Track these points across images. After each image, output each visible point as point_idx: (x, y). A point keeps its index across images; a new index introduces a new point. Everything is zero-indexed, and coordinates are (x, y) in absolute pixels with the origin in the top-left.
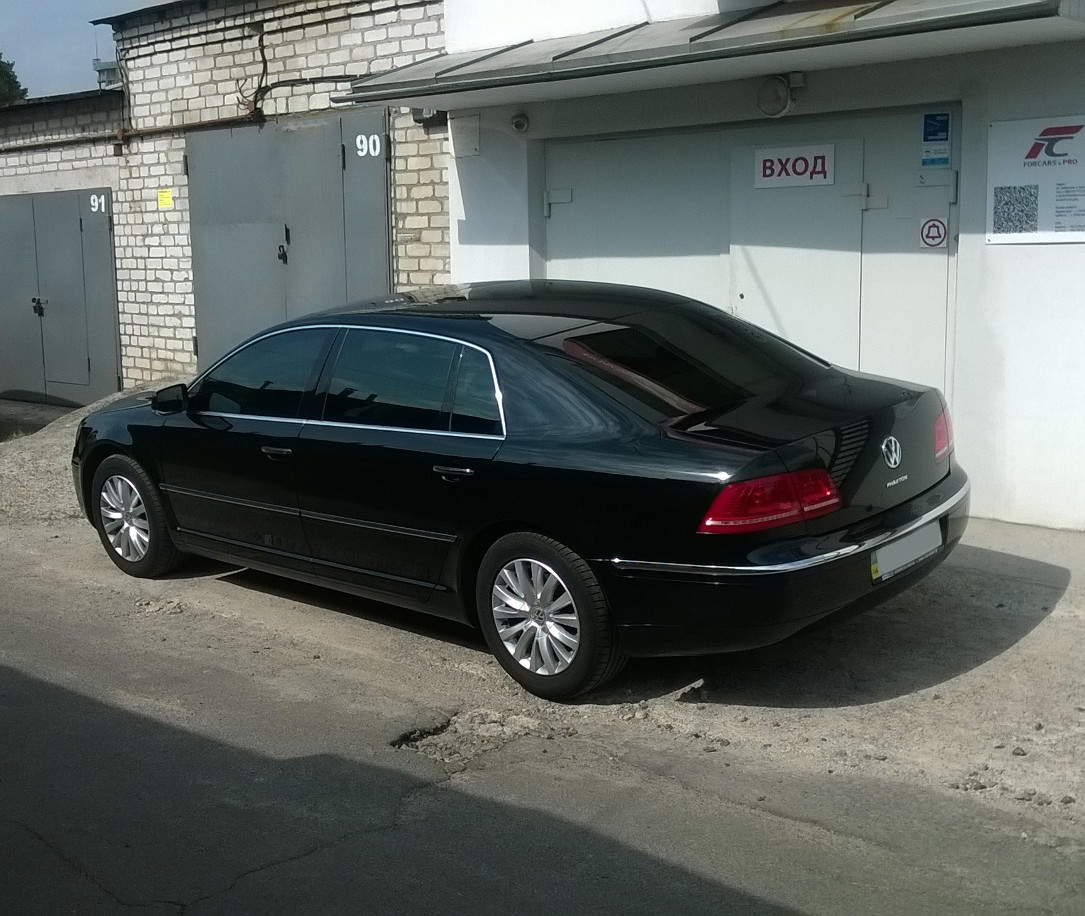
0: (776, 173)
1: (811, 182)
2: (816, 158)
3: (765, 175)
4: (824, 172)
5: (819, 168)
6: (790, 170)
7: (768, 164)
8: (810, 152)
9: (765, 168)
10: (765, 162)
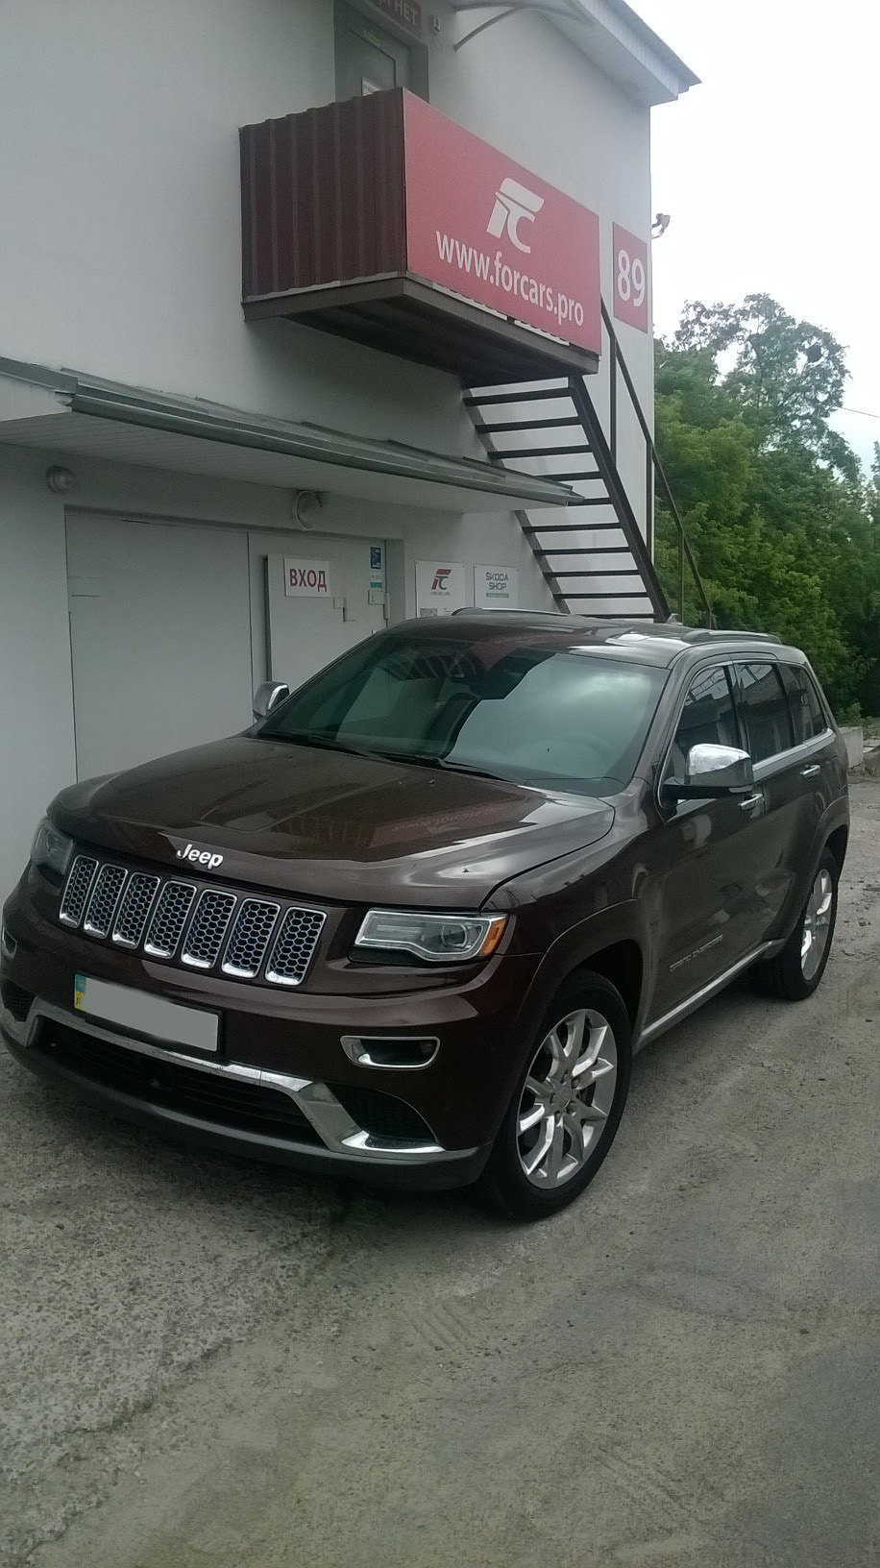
0: (299, 583)
1: (319, 594)
2: (320, 572)
3: (292, 584)
4: (324, 586)
5: (322, 583)
6: (307, 584)
7: (293, 574)
8: (317, 565)
9: (292, 577)
10: (291, 570)
